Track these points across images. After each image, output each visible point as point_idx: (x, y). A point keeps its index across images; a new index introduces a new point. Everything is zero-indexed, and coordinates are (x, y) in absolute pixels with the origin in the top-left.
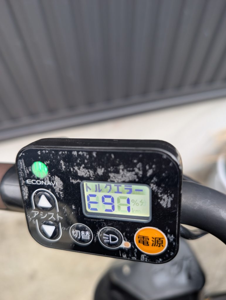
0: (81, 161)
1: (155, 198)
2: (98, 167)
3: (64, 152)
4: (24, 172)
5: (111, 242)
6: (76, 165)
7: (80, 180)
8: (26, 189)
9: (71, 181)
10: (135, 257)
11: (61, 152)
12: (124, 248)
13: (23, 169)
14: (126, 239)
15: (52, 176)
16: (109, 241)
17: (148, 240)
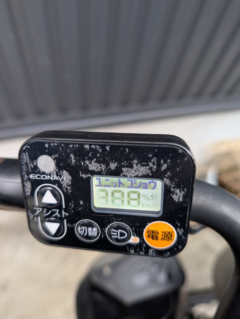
0: (93, 155)
1: (167, 192)
2: (111, 161)
3: (74, 146)
4: (27, 166)
5: (119, 237)
6: (87, 159)
7: (90, 175)
8: (28, 185)
9: (81, 176)
10: (143, 252)
11: (72, 145)
12: (132, 243)
13: (26, 163)
14: (135, 234)
15: (59, 170)
16: (117, 236)
17: (158, 234)
